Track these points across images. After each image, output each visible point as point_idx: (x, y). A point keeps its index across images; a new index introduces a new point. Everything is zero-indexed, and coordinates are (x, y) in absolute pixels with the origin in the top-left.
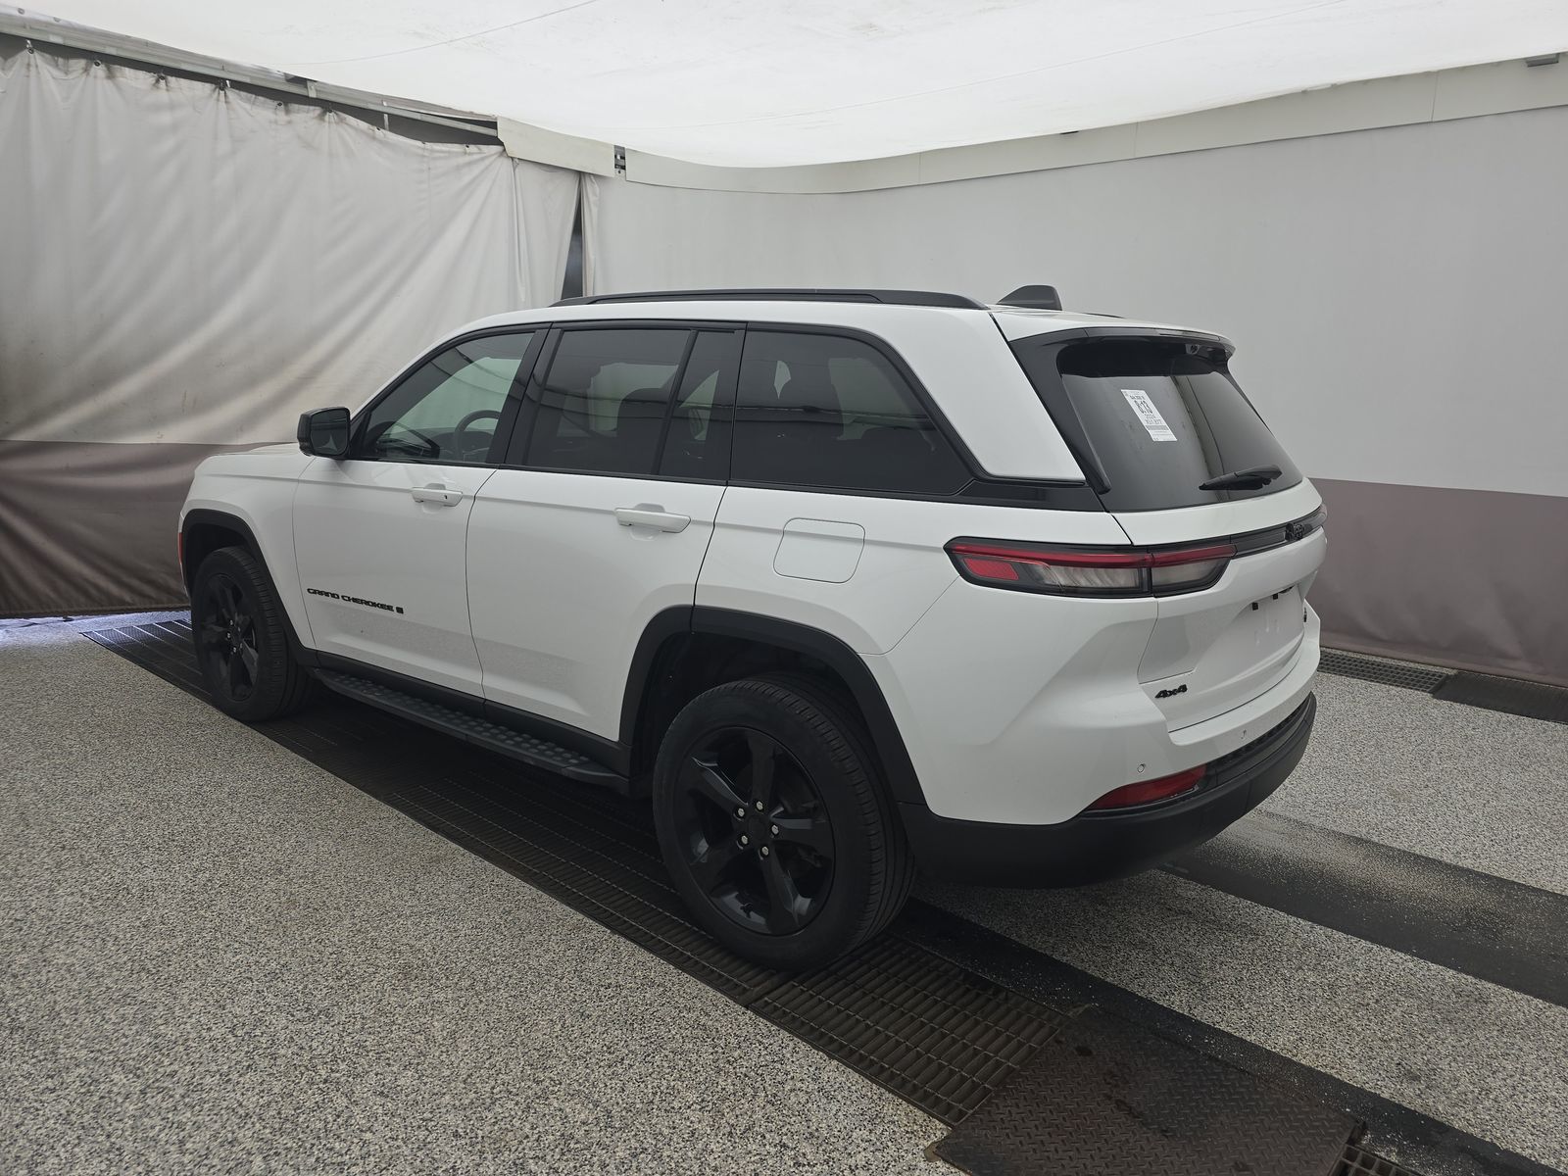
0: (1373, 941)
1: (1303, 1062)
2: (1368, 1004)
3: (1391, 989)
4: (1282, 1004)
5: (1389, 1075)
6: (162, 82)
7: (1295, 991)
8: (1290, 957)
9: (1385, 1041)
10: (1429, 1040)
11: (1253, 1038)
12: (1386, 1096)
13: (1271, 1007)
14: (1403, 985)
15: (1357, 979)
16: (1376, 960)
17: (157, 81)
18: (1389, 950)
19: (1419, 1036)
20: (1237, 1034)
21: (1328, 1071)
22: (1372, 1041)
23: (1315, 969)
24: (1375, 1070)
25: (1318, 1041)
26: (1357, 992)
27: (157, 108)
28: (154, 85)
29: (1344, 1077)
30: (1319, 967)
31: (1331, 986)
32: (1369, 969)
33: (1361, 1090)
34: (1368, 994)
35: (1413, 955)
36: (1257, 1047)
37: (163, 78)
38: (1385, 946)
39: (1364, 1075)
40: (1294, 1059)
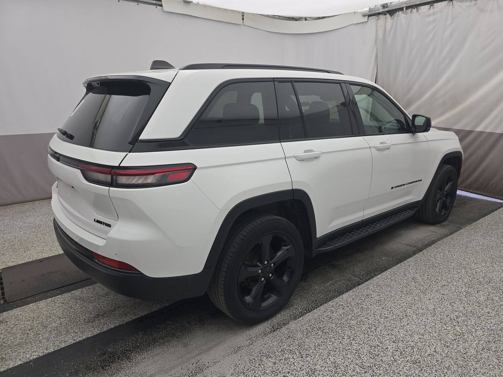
0: (49, 354)
1: (32, 304)
2: (30, 331)
3: (27, 341)
4: (53, 312)
5: (8, 318)
6: (432, 6)
7: (54, 317)
8: (68, 324)
9: (15, 325)
10: (3, 335)
11: (49, 300)
12: (4, 313)
13: (54, 309)
14: (24, 346)
15: (40, 335)
16: (41, 347)
17: (430, 7)
18: (41, 355)
19: (7, 334)
20: (54, 297)
21: (24, 307)
22: (19, 322)
23: (56, 327)
24: (12, 316)
25: (33, 311)
26: (37, 332)
27: (429, 15)
28: (429, 9)
29: (19, 309)
30: (55, 329)
31: (46, 327)
32: (40, 342)
33: (11, 309)
34: (33, 334)
35: (30, 361)
36: (46, 299)
37: (432, 5)
38: (44, 356)
39: (14, 313)
40: (35, 303)
